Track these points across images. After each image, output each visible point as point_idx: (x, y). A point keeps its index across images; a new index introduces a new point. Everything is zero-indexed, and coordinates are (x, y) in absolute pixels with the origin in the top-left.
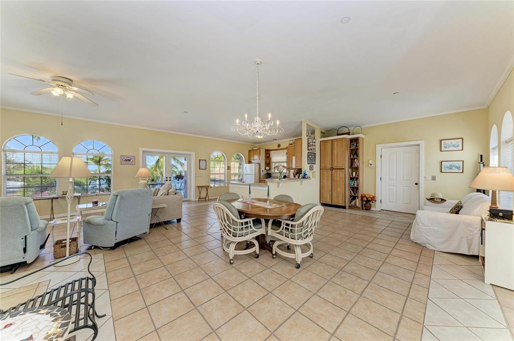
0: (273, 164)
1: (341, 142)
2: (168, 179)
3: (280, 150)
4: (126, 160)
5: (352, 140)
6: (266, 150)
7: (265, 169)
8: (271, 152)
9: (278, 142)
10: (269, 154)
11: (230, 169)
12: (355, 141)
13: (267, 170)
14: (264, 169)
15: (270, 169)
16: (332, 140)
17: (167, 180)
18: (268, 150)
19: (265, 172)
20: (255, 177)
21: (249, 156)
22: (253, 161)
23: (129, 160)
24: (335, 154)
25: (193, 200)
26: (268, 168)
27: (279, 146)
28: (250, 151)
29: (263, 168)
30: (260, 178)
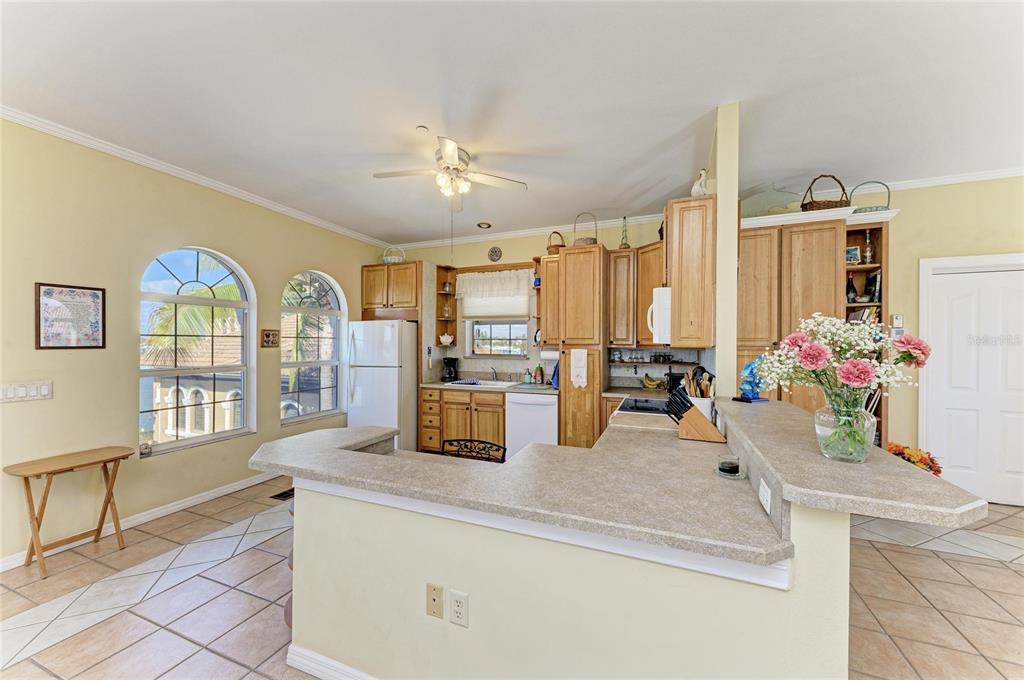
0: (467, 323)
1: (827, 235)
3: (501, 269)
5: (855, 235)
6: (440, 268)
7: (439, 342)
8: (460, 276)
9: (491, 239)
10: (453, 285)
11: (276, 344)
12: (868, 237)
13: (445, 347)
14: (432, 343)
15: (454, 343)
16: (781, 230)
18: (448, 269)
19: (437, 354)
20: (400, 375)
21: (367, 290)
22: (379, 311)
24: (798, 288)
26: (446, 339)
27: (495, 253)
28: (367, 268)
29: (428, 340)
30: (419, 379)
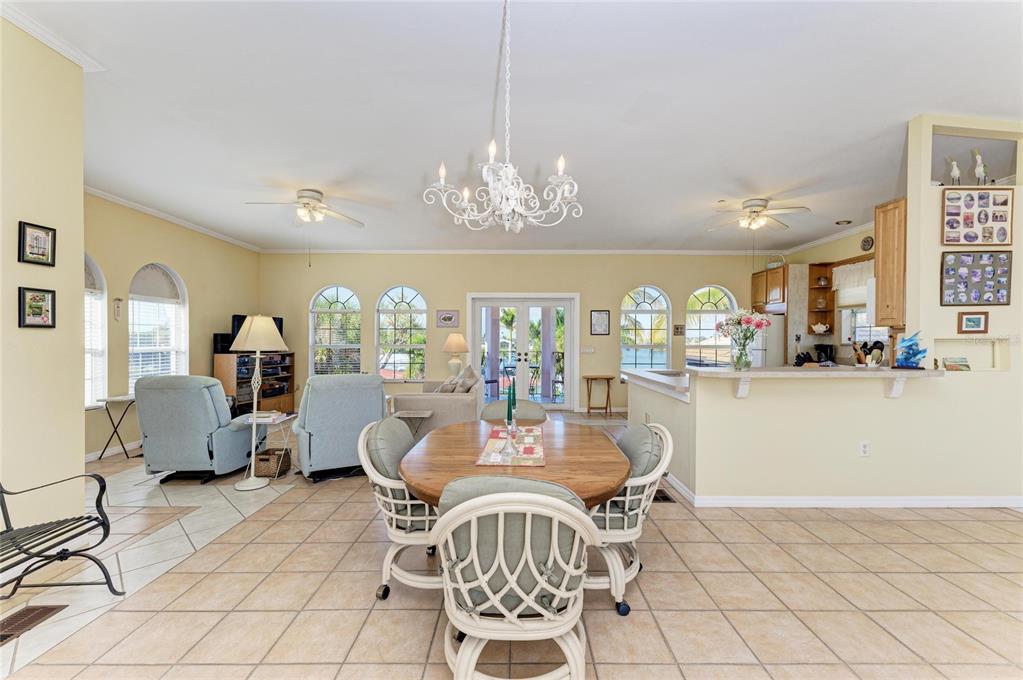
0: (846, 313)
2: (523, 357)
3: (868, 258)
4: (445, 319)
6: (813, 266)
7: (811, 331)
8: (836, 270)
9: (863, 230)
10: (829, 280)
13: (820, 335)
14: (803, 331)
15: (830, 331)
17: (520, 360)
19: (808, 341)
21: (754, 292)
23: (450, 319)
25: (576, 411)
26: (820, 328)
27: (868, 244)
28: (755, 277)
29: (798, 328)
30: (785, 360)
